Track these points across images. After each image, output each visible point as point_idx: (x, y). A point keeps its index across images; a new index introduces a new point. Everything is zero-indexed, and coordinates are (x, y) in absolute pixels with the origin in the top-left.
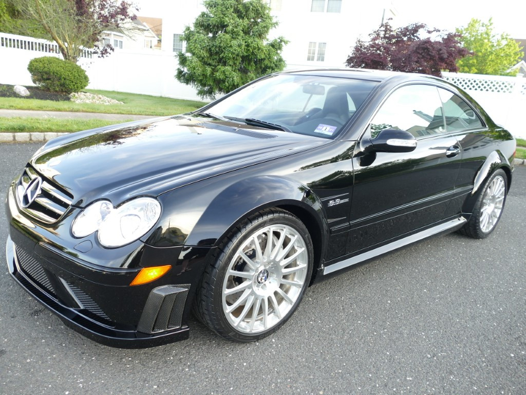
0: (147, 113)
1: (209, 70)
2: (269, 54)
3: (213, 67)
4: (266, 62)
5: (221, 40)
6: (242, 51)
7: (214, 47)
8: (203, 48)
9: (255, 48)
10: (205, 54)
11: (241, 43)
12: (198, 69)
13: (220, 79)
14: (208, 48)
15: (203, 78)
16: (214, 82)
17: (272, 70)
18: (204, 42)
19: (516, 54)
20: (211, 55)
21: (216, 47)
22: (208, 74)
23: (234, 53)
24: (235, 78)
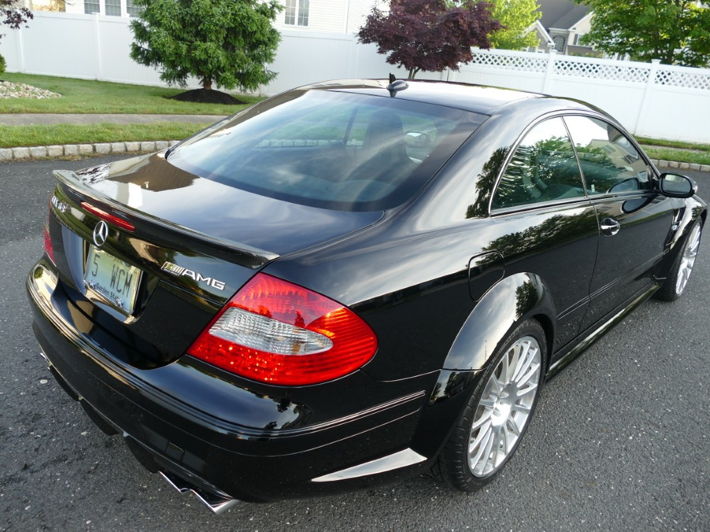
0: (114, 111)
1: (184, 47)
2: (261, 26)
3: (189, 43)
4: (258, 35)
5: (199, 7)
6: (226, 21)
7: (189, 16)
8: (173, 17)
9: (243, 18)
10: (177, 25)
11: (226, 10)
12: (169, 47)
13: (200, 59)
14: (181, 16)
15: (176, 58)
16: (191, 63)
17: (266, 46)
18: (175, 9)
19: (533, 13)
20: (184, 26)
21: (191, 15)
22: (184, 53)
23: (217, 25)
24: (221, 58)
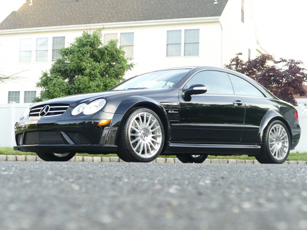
5: (80, 82)
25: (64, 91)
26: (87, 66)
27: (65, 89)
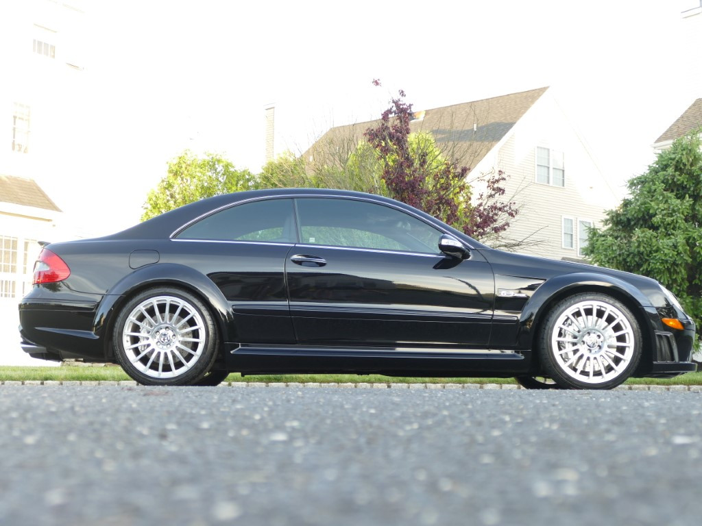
25: (615, 261)
26: (658, 209)
27: (616, 257)
